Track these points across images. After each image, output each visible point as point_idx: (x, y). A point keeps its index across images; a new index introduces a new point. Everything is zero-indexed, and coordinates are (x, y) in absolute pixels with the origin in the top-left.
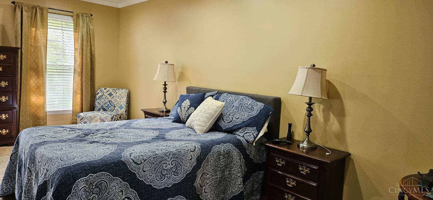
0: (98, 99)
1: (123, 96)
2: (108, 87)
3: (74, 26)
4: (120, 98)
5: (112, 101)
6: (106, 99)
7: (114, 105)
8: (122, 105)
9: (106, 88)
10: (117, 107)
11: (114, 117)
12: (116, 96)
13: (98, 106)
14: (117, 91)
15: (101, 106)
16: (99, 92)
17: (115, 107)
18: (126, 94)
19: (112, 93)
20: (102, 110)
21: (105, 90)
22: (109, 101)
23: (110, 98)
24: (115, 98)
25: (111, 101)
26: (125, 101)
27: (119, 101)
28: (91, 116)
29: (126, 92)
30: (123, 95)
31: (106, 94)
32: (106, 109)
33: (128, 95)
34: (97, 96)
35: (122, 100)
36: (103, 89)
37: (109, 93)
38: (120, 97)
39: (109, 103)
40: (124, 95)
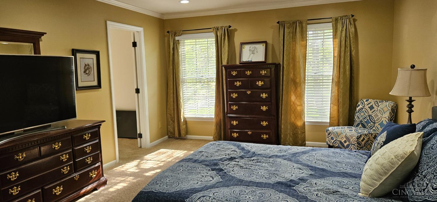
0: (358, 113)
1: (386, 111)
2: (370, 99)
3: (333, 32)
4: (381, 113)
5: (373, 115)
6: (366, 113)
7: (374, 121)
8: (384, 122)
9: (369, 100)
10: (377, 124)
11: (363, 136)
12: (377, 110)
13: (357, 120)
14: (379, 104)
15: (360, 121)
16: (360, 104)
17: (374, 123)
18: (389, 108)
19: (374, 106)
20: (360, 126)
21: (367, 102)
22: (369, 116)
23: (370, 112)
24: (376, 112)
25: (371, 116)
26: (387, 118)
27: (380, 116)
28: (338, 132)
29: (389, 105)
30: (385, 109)
31: (367, 107)
32: (366, 124)
33: (392, 110)
34: (357, 109)
35: (384, 115)
36: (365, 100)
37: (369, 106)
38: (383, 112)
39: (368, 118)
40: (387, 109)
